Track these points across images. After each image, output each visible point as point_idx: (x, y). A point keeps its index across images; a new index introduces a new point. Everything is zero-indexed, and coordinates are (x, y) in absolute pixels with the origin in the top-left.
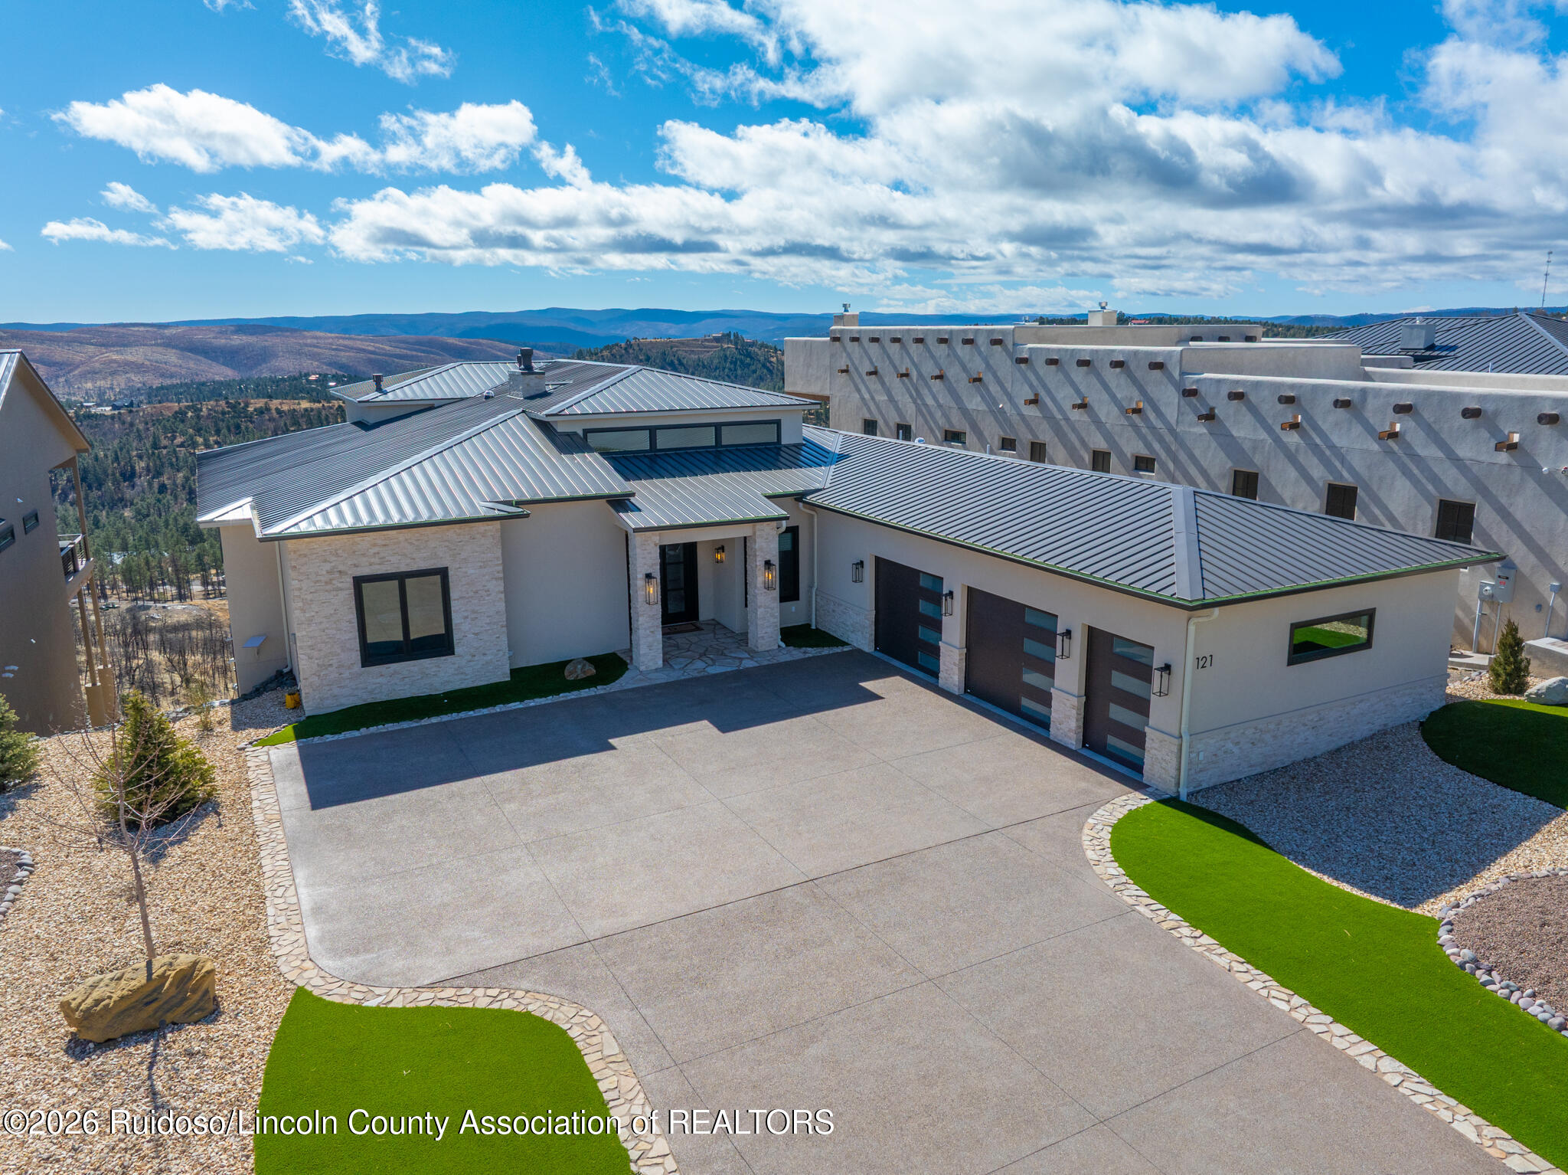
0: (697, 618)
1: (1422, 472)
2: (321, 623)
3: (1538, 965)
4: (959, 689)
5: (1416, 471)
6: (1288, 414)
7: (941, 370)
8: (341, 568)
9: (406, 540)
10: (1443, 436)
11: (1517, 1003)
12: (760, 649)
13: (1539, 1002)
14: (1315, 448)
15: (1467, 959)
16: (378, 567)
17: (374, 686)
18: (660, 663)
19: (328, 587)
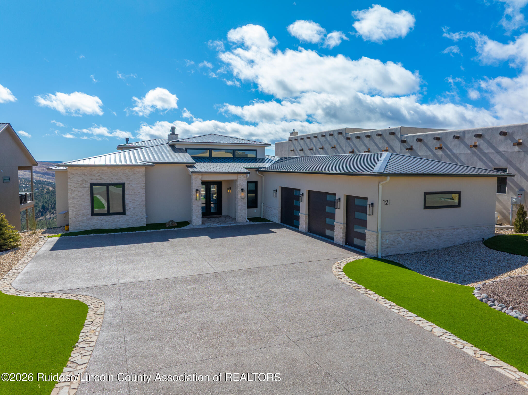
0: (221, 214)
1: (487, 159)
2: (77, 199)
3: (516, 298)
4: (305, 230)
5: (484, 158)
6: (438, 144)
7: (323, 146)
8: (86, 179)
9: (110, 172)
10: (494, 144)
11: (505, 312)
12: (239, 222)
13: (514, 311)
14: (448, 155)
15: (484, 297)
16: (99, 180)
17: (95, 223)
18: (201, 223)
19: (81, 186)
